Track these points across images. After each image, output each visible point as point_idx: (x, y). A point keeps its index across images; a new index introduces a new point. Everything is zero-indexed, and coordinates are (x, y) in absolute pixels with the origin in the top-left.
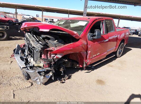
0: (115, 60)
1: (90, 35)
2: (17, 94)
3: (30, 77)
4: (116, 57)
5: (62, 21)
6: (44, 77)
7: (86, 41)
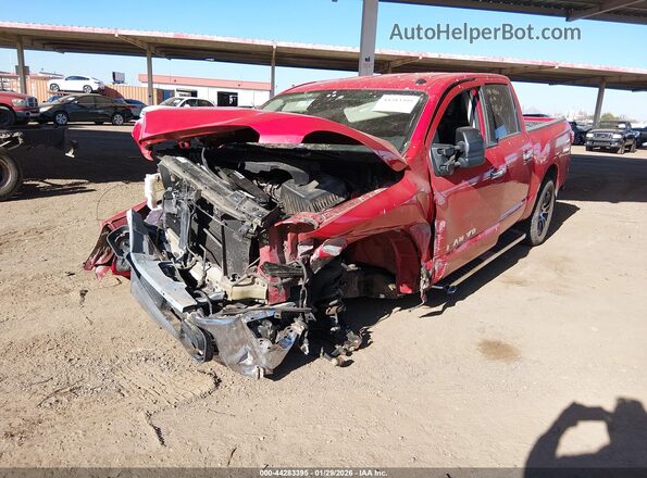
0: (525, 255)
1: (439, 151)
2: (170, 428)
3: (215, 346)
4: (527, 245)
5: (301, 96)
6: (273, 342)
7: (425, 179)
